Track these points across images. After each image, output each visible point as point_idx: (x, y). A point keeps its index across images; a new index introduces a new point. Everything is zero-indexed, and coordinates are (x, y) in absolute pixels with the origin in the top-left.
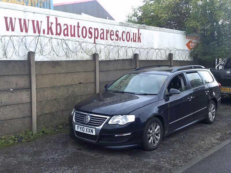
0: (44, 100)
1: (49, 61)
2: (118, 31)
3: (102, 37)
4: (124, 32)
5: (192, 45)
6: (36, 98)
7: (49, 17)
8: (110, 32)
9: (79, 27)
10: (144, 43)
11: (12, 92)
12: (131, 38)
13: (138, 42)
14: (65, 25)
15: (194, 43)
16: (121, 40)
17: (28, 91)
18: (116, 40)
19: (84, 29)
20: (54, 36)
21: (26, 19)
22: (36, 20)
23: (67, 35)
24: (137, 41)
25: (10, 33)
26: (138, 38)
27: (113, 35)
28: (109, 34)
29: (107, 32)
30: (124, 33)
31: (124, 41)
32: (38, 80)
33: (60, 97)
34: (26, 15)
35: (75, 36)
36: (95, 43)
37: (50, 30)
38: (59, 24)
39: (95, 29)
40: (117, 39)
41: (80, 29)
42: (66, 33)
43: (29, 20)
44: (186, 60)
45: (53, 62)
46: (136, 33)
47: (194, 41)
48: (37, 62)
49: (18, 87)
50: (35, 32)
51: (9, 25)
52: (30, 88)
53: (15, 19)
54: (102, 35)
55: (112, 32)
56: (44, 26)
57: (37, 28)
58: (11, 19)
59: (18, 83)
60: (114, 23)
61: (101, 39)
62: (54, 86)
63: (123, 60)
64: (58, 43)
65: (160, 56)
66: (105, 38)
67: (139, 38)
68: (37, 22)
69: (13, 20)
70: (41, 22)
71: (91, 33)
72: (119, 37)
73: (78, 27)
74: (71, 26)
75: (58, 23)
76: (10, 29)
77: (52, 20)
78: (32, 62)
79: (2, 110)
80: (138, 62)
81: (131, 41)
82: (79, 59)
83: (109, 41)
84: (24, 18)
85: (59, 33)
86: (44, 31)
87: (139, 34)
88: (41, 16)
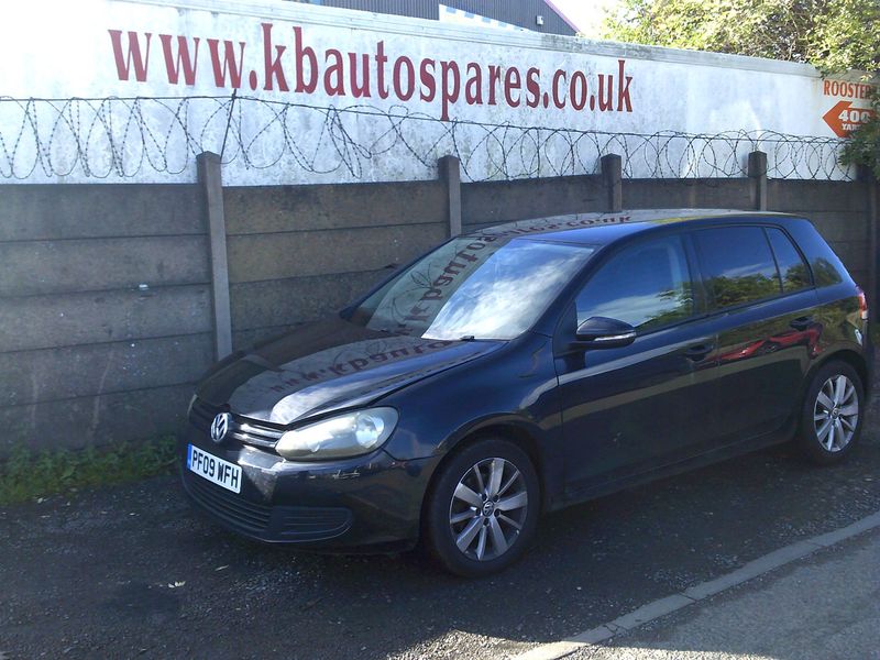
0: (258, 325)
1: (276, 187)
2: (538, 72)
3: (473, 93)
4: (560, 73)
5: (852, 119)
6: (229, 317)
7: (271, 26)
8: (503, 73)
10: (647, 112)
11: (144, 294)
12: (592, 97)
13: (620, 109)
14: (329, 53)
15: (860, 111)
16: (551, 103)
17: (202, 292)
18: (528, 103)
19: (404, 66)
20: (292, 96)
21: (186, 35)
22: (221, 37)
23: (340, 90)
24: (615, 105)
25: (132, 86)
26: (619, 95)
27: (518, 86)
28: (503, 83)
29: (494, 74)
30: (561, 77)
31: (560, 106)
32: (235, 253)
33: (316, 315)
34: (187, 23)
35: (367, 94)
36: (445, 118)
37: (274, 74)
38: (309, 51)
39: (445, 67)
40: (532, 100)
41: (389, 67)
42: (334, 84)
43: (197, 40)
44: (821, 176)
45: (288, 189)
46: (610, 78)
47: (857, 103)
48: (230, 192)
49: (167, 277)
50: (220, 82)
51: (128, 58)
52: (207, 283)
53: (148, 36)
54: (474, 86)
55: (513, 74)
56: (253, 61)
57: (226, 65)
58: (133, 37)
59: (165, 264)
60: (520, 41)
61: (470, 100)
62: (293, 275)
63: (561, 181)
64: (306, 119)
65: (712, 161)
66: (485, 97)
67: (624, 94)
68: (229, 45)
69: (142, 41)
70: (243, 45)
71: (428, 80)
72: (542, 94)
73: (381, 59)
74: (353, 57)
75: (303, 48)
76: (132, 72)
77: (283, 35)
78: (210, 190)
79: (111, 355)
80: (618, 189)
81: (592, 108)
82: (385, 179)
83: (503, 108)
84: (180, 34)
85: (307, 82)
86: (253, 77)
87: (625, 81)
88: (241, 23)
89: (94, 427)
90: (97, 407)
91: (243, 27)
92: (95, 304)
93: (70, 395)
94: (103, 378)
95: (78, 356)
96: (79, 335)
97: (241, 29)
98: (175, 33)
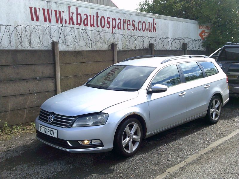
1: (71, 51)
2: (134, 21)
4: (140, 22)
5: (205, 35)
6: (60, 87)
7: (70, 7)
8: (126, 22)
9: (98, 17)
10: (159, 33)
11: (38, 80)
12: (147, 28)
13: (153, 31)
14: (85, 15)
15: (207, 33)
16: (138, 29)
17: (53, 79)
19: (103, 19)
20: (75, 26)
21: (49, 9)
22: (58, 10)
23: (87, 25)
24: (152, 31)
25: (35, 23)
26: (153, 28)
27: (130, 25)
28: (126, 24)
29: (124, 21)
30: (140, 23)
31: (140, 30)
34: (49, 5)
35: (94, 26)
36: (112, 32)
37: (71, 20)
38: (80, 14)
39: (113, 19)
40: (133, 29)
41: (99, 19)
42: (86, 23)
44: (199, 50)
45: (75, 51)
46: (151, 23)
47: (207, 31)
48: (60, 52)
49: (44, 76)
50: (57, 22)
51: (34, 15)
52: (54, 77)
53: (39, 9)
54: (119, 25)
55: (129, 22)
56: (66, 17)
57: (59, 18)
58: (35, 9)
59: (44, 72)
61: (119, 28)
62: (76, 75)
63: (139, 50)
64: (79, 32)
66: (122, 27)
67: (154, 28)
68: (60, 12)
70: (63, 12)
71: (109, 23)
72: (135, 27)
73: (97, 17)
74: (90, 16)
75: (78, 13)
76: (35, 19)
77: (73, 9)
78: (56, 52)
79: (30, 97)
80: (153, 52)
81: (147, 31)
82: (98, 49)
83: (126, 31)
84: (47, 8)
85: (79, 22)
86: (66, 20)
87: (155, 24)
88: (63, 6)
89: (25, 117)
90: (26, 112)
92: (26, 83)
93: (18, 109)
94: (27, 103)
95: (21, 98)
96: (21, 92)
97: (63, 8)
98: (46, 8)
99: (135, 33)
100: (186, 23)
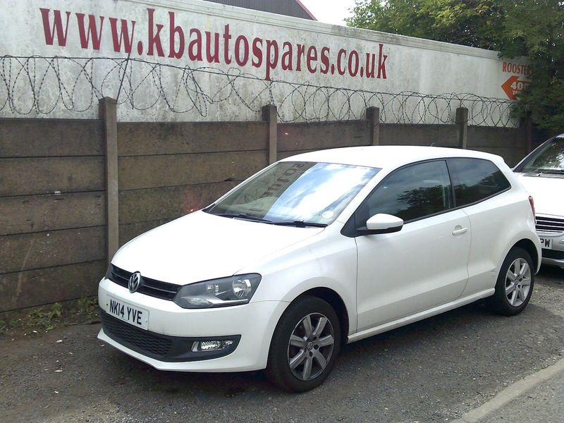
0: (137, 220)
1: (153, 123)
2: (328, 50)
3: (287, 63)
4: (342, 51)
5: (519, 88)
6: (117, 215)
7: (154, 10)
8: (306, 50)
9: (230, 37)
10: (394, 80)
11: (58, 198)
12: (362, 68)
13: (379, 77)
14: (192, 31)
15: (524, 83)
16: (336, 71)
17: (100, 196)
18: (322, 71)
19: (242, 43)
20: (167, 60)
21: (94, 14)
22: (119, 17)
23: (199, 57)
24: (376, 74)
25: (54, 49)
26: (378, 68)
27: (315, 58)
28: (306, 56)
29: (301, 50)
30: (343, 54)
31: (342, 73)
32: (123, 169)
34: (95, 5)
35: (217, 61)
36: (268, 78)
37: (155, 44)
38: (179, 29)
39: (269, 44)
40: (324, 69)
41: (232, 42)
42: (195, 52)
43: (102, 18)
44: (500, 125)
45: (162, 125)
46: (374, 55)
47: (522, 77)
48: (122, 126)
49: (74, 186)
50: (117, 48)
51: (53, 28)
52: (103, 190)
53: (68, 14)
54: (287, 57)
55: (313, 50)
56: (140, 34)
57: (122, 38)
58: (57, 14)
59: (73, 176)
60: (318, 28)
61: (284, 67)
62: (163, 185)
63: (339, 123)
64: (176, 76)
65: (434, 113)
66: (294, 65)
67: (382, 67)
68: (124, 22)
69: (63, 17)
70: (134, 23)
71: (258, 52)
72: (330, 65)
73: (227, 37)
74: (208, 34)
75: (175, 26)
76: (56, 39)
77: (161, 17)
78: (108, 124)
79: (32, 242)
80: (377, 130)
81: (362, 75)
82: (227, 119)
83: (306, 74)
84: (91, 14)
85: (177, 51)
86: (140, 45)
87: (383, 58)
88: (133, 7)
89: (18, 294)
90: (20, 281)
91: (135, 10)
92: (23, 206)
94: (26, 258)
95: (8, 243)
96: (10, 228)
97: (133, 12)
98: (87, 13)
99: (328, 80)
100: (469, 58)
